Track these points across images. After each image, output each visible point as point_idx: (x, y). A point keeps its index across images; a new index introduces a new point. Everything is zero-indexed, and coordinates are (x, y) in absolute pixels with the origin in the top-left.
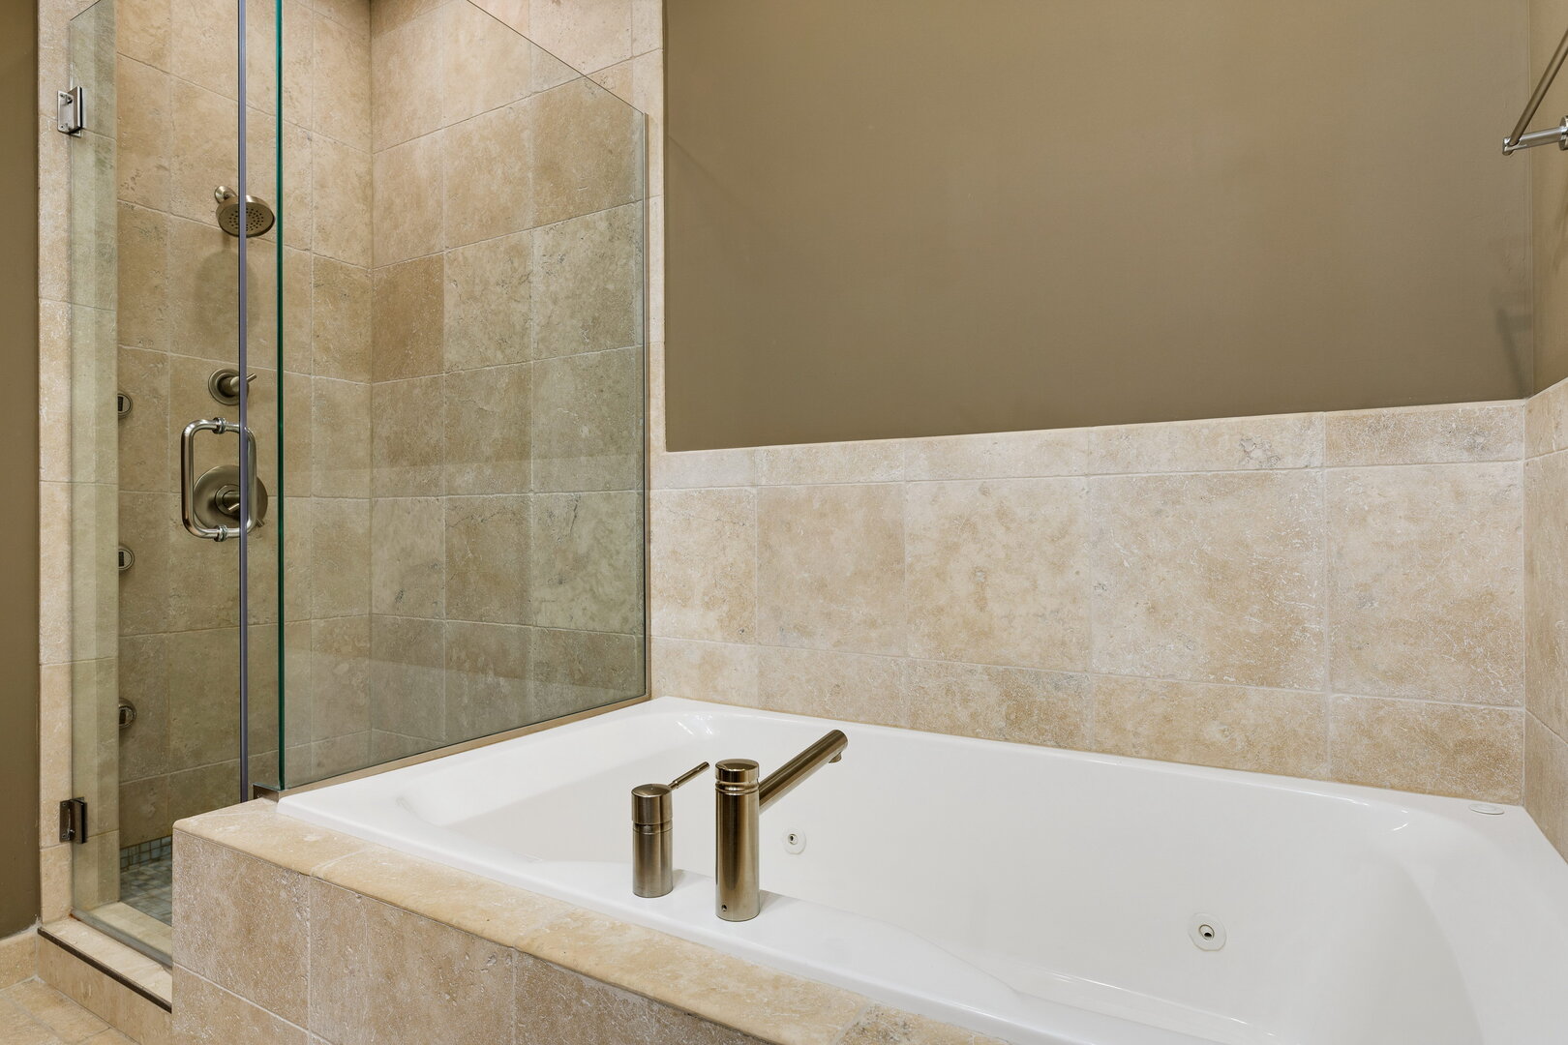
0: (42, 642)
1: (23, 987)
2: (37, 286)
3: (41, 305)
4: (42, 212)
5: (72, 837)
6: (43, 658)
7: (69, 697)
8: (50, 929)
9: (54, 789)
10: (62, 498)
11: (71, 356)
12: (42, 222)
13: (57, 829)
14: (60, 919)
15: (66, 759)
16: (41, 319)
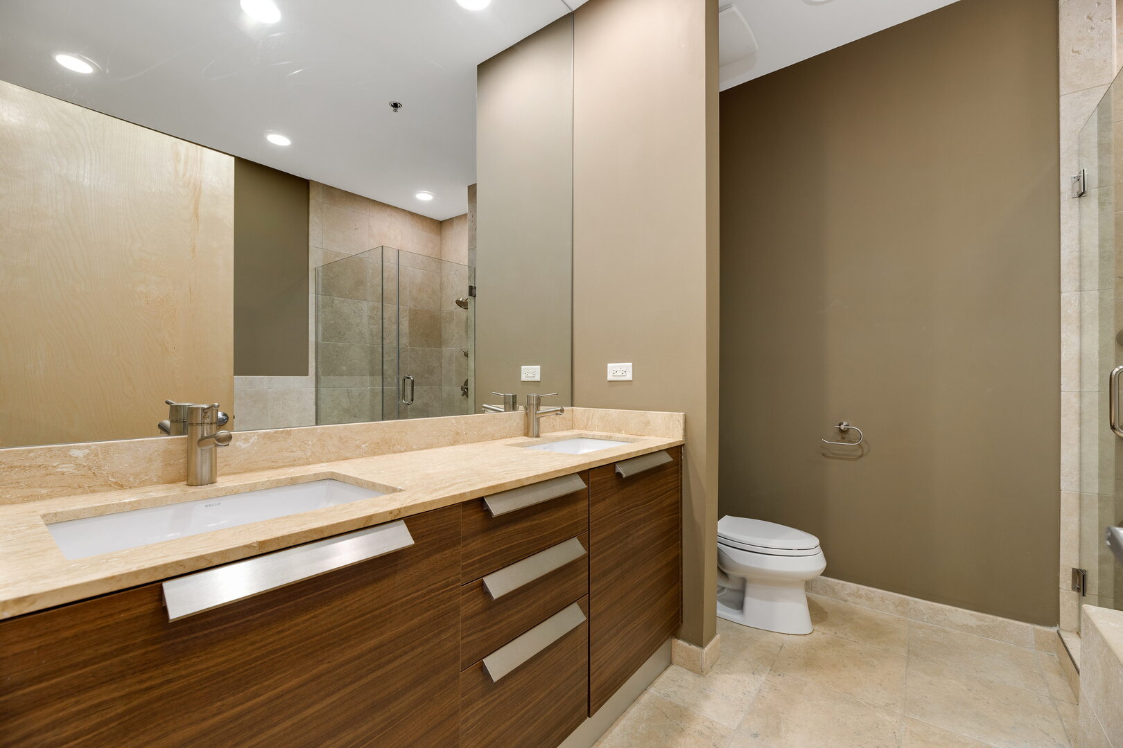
0: (1061, 478)
1: (1047, 656)
2: (1060, 286)
3: (1062, 297)
4: (1062, 246)
5: (1079, 590)
6: (1062, 487)
7: (1078, 511)
8: (1063, 634)
9: (1069, 560)
10: (1074, 401)
11: (1081, 320)
12: (1062, 252)
13: (1070, 582)
14: (1072, 632)
15: (1076, 545)
16: (1062, 304)
